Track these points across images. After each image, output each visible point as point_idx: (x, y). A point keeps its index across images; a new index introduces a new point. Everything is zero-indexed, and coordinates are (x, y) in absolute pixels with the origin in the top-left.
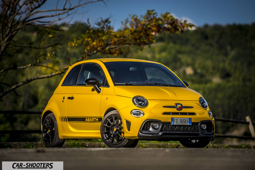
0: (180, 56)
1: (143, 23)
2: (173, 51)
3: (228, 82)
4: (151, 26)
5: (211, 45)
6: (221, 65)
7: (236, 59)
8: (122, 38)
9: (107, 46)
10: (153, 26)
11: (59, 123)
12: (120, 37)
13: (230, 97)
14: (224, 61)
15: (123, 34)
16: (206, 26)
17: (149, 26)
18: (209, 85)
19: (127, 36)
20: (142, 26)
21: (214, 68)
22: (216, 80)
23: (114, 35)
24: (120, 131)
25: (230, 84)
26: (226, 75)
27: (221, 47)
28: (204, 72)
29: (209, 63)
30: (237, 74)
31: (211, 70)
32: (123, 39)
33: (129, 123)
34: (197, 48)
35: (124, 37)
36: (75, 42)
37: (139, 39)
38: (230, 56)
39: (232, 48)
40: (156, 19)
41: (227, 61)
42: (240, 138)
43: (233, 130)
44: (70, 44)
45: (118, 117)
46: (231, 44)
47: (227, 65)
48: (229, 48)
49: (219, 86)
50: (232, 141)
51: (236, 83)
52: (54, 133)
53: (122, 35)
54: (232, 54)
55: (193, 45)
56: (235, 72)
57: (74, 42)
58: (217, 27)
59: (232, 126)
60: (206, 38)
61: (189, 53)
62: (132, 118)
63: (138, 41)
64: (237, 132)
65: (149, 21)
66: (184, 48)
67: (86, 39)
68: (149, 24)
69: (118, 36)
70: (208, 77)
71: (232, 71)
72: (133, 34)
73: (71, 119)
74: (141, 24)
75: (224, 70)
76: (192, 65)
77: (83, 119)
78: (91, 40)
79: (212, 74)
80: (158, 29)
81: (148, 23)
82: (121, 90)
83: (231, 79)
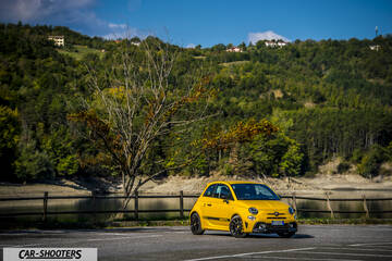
0: (268, 77)
3: (322, 106)
5: (303, 64)
6: (315, 87)
7: (332, 80)
11: (202, 219)
13: (324, 125)
14: (318, 83)
16: (298, 42)
18: (300, 111)
21: (306, 91)
22: (309, 105)
24: (241, 228)
25: (324, 110)
26: (320, 99)
27: (314, 67)
28: (294, 95)
29: (301, 85)
30: (332, 98)
31: (303, 94)
33: (247, 224)
34: (287, 68)
38: (325, 77)
41: (322, 83)
45: (240, 219)
46: (326, 63)
47: (321, 88)
48: (323, 67)
49: (312, 111)
51: (331, 109)
52: (198, 226)
54: (327, 74)
55: (282, 64)
56: (330, 95)
58: (309, 43)
59: (327, 157)
60: (298, 56)
61: (278, 73)
62: (248, 221)
66: (272, 67)
70: (300, 102)
71: (327, 94)
73: (209, 218)
75: (317, 93)
76: (281, 88)
77: (218, 219)
79: (304, 98)
82: (241, 203)
83: (326, 103)
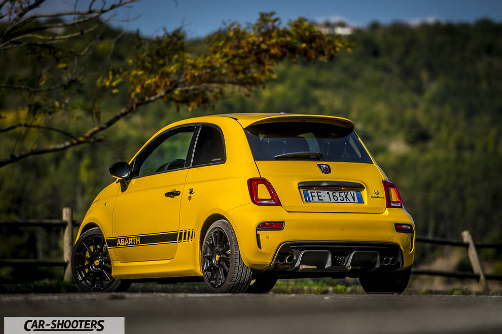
0: (317, 93)
1: (251, 40)
2: (301, 82)
3: (424, 151)
4: (269, 45)
5: (386, 69)
6: (409, 114)
7: (441, 100)
8: (208, 70)
9: (176, 87)
10: (273, 46)
12: (204, 67)
13: (428, 186)
14: (415, 105)
15: (209, 62)
16: (375, 26)
17: (264, 46)
18: (381, 159)
19: (218, 65)
20: (250, 46)
21: (392, 121)
22: (398, 147)
23: (191, 64)
25: (428, 157)
26: (420, 137)
27: (408, 74)
28: (370, 129)
29: (381, 109)
30: (444, 134)
31: (385, 125)
32: (209, 72)
34: (355, 76)
35: (213, 68)
36: (111, 77)
37: (243, 72)
38: (428, 95)
39: (433, 76)
40: (278, 32)
41: (422, 106)
42: (448, 276)
43: (434, 259)
44: (101, 82)
46: (430, 68)
47: (421, 114)
48: (424, 75)
49: (403, 159)
50: (432, 282)
51: (441, 154)
53: (208, 65)
54: (433, 88)
55: (346, 69)
56: (438, 129)
57: (108, 78)
59: (433, 250)
60: (376, 53)
61: (337, 86)
63: (241, 76)
64: (442, 264)
65: (264, 35)
66: (325, 76)
67: (134, 72)
68: (263, 42)
69: (201, 66)
70: (379, 141)
71: (433, 126)
72: (231, 61)
74: (248, 42)
75: (414, 124)
78: (144, 74)
79: (388, 133)
80: (282, 51)
81: (261, 39)
83: (431, 145)
